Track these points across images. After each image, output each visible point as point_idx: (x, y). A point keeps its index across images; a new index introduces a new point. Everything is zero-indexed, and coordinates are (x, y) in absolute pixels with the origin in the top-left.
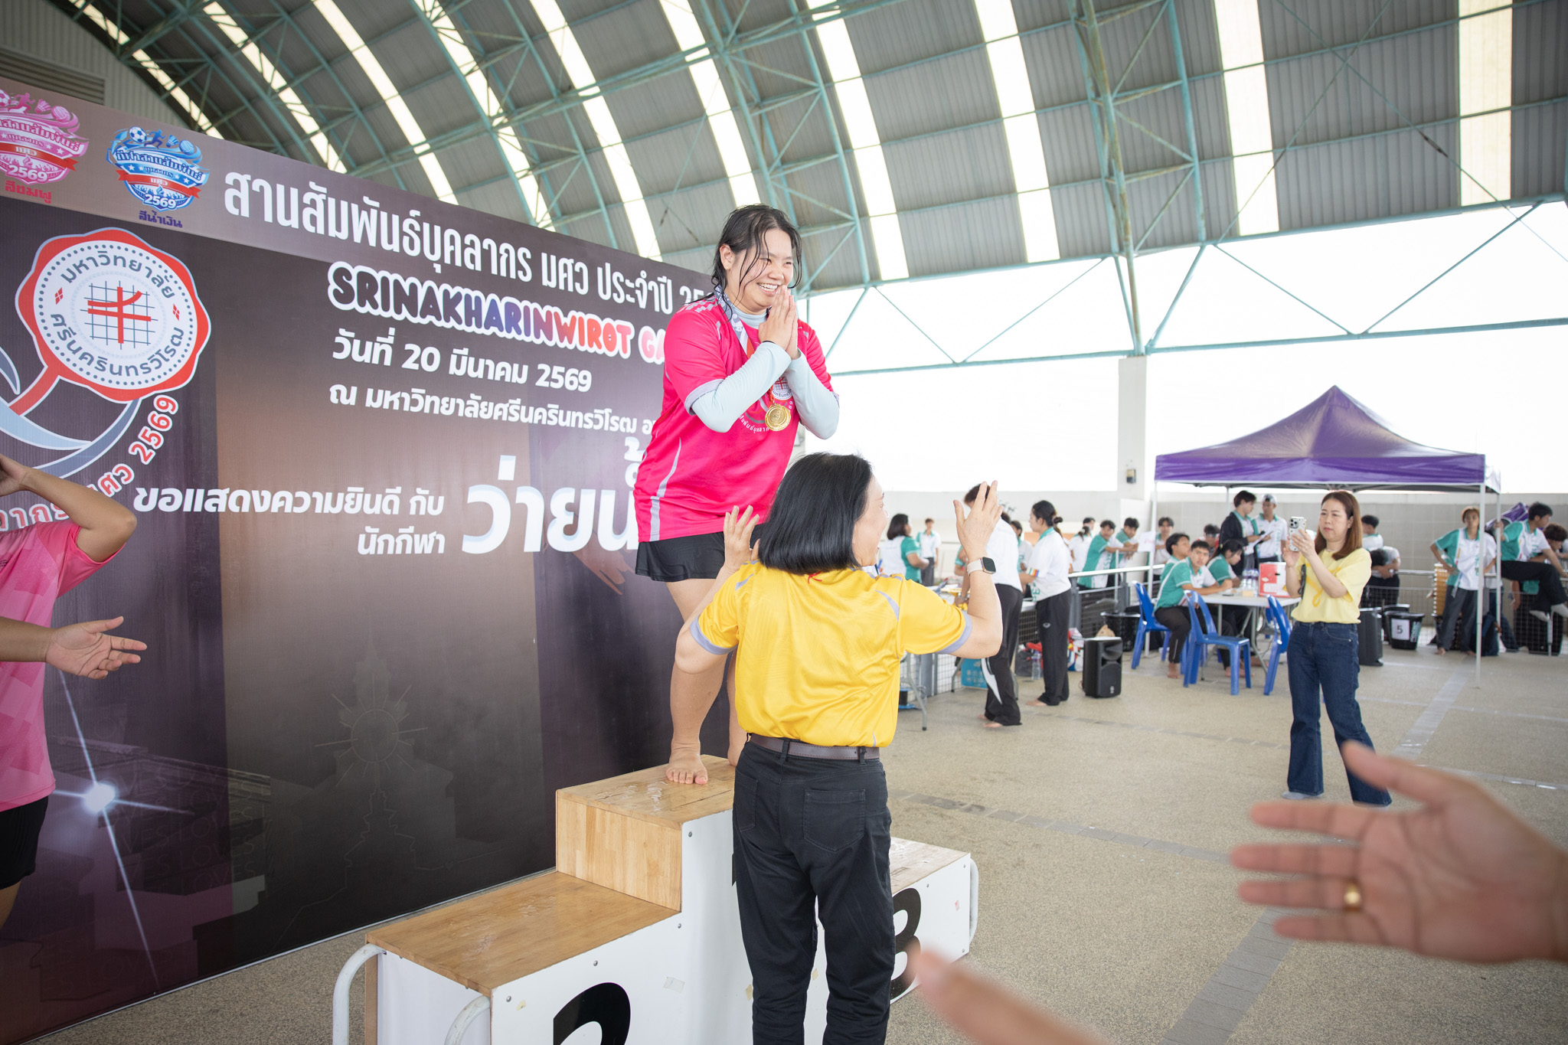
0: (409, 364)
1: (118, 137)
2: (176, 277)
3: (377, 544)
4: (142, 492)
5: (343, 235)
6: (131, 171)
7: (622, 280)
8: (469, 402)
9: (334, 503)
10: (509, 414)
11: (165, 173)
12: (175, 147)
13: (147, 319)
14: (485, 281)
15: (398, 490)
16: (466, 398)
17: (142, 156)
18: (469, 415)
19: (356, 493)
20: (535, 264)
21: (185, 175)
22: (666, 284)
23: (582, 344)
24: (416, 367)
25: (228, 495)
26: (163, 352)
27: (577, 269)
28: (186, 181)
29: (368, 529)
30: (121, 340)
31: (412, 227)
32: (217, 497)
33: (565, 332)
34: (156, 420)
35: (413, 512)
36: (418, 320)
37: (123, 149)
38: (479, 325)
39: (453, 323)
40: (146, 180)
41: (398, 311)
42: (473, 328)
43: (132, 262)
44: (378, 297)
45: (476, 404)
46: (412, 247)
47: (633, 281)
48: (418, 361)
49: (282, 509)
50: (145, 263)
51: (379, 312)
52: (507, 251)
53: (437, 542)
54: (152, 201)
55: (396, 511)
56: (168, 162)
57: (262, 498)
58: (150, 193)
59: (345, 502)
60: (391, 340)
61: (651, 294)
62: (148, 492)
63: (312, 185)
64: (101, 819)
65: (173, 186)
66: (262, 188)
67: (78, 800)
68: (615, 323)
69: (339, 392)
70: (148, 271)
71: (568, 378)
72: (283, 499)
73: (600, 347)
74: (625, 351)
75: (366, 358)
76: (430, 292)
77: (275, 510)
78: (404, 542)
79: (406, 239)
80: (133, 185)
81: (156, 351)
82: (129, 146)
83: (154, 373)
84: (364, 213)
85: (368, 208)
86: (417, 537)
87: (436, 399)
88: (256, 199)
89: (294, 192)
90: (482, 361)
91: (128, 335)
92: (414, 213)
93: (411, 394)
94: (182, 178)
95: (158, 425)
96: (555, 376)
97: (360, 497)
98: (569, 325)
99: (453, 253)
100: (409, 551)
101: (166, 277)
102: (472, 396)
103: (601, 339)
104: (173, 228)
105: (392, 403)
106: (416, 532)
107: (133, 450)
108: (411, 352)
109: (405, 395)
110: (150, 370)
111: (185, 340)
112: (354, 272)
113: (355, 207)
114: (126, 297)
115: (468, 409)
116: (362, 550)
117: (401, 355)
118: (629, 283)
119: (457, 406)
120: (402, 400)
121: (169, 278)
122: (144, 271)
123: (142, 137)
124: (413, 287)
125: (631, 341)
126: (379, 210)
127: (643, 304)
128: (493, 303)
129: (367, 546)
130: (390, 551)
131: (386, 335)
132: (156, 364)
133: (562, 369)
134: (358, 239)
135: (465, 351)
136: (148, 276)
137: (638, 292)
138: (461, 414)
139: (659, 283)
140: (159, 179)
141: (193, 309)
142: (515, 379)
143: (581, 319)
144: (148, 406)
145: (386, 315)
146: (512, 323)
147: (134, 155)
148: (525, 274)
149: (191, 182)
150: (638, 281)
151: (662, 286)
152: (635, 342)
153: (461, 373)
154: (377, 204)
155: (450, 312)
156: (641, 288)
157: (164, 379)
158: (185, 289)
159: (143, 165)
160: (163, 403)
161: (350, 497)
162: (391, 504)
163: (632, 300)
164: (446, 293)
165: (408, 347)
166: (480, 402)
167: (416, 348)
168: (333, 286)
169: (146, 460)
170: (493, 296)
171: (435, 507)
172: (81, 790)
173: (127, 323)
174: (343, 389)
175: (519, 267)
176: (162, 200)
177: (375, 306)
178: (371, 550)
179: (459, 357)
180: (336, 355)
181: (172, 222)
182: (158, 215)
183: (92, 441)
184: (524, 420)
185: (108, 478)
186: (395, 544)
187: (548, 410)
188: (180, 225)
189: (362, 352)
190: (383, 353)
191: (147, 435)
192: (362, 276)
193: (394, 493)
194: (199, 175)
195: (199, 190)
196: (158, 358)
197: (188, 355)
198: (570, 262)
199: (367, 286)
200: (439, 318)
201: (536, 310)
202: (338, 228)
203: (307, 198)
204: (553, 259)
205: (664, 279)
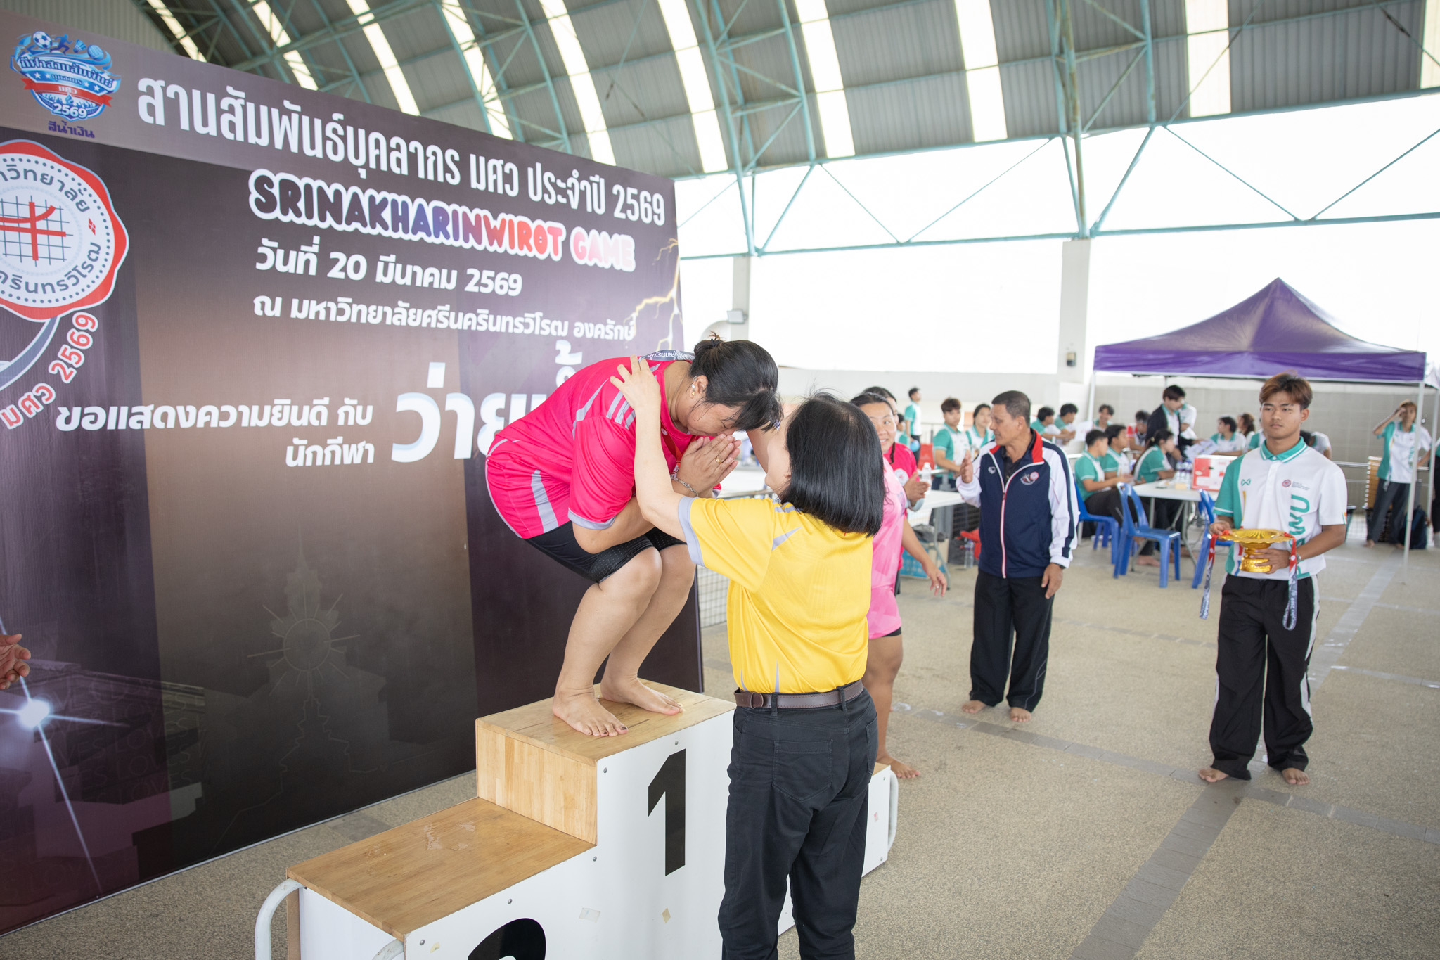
0: (335, 273)
1: (22, 43)
2: (90, 190)
3: (305, 456)
4: (64, 411)
5: (264, 142)
6: (38, 79)
7: (553, 180)
8: (397, 310)
9: (261, 417)
10: (438, 321)
11: (73, 80)
12: (83, 52)
13: (62, 234)
14: (412, 185)
15: (326, 401)
16: (393, 306)
17: (48, 63)
18: (397, 323)
19: (283, 405)
20: (463, 166)
21: (95, 82)
22: (598, 184)
23: (512, 246)
24: (342, 275)
25: (153, 412)
26: (80, 268)
27: (507, 170)
28: (97, 88)
29: (296, 441)
30: (35, 256)
31: (335, 131)
32: (141, 413)
33: (495, 235)
34: (75, 337)
35: (341, 422)
36: (343, 227)
37: (28, 55)
38: (406, 231)
39: (379, 230)
40: (54, 89)
41: (323, 219)
42: (400, 234)
43: (43, 175)
44: (301, 205)
45: (404, 311)
46: (335, 152)
47: (565, 181)
48: (344, 269)
49: (207, 424)
50: (57, 176)
51: (303, 220)
52: (434, 154)
53: (366, 452)
54: (61, 110)
55: (324, 422)
56: (76, 69)
57: (187, 414)
58: (59, 102)
59: (272, 415)
60: (315, 249)
61: (583, 194)
62: (70, 410)
63: (230, 90)
64: (37, 734)
65: (83, 94)
66: (177, 94)
67: (13, 717)
68: (546, 225)
69: (263, 304)
70: (60, 184)
71: (498, 282)
72: (209, 413)
73: (530, 249)
74: (556, 253)
75: (290, 268)
76: (356, 199)
77: (201, 425)
78: (333, 453)
80: (40, 93)
81: (73, 267)
82: (33, 53)
83: (72, 290)
84: (285, 118)
85: (289, 113)
86: (346, 447)
87: (363, 307)
88: (172, 106)
89: (211, 97)
90: (409, 268)
91: (42, 251)
92: (337, 116)
93: (337, 303)
94: (92, 86)
95: (78, 343)
96: (484, 281)
97: (287, 409)
98: (498, 227)
99: (378, 158)
100: (337, 462)
101: (80, 190)
102: (400, 303)
103: (532, 241)
104: (84, 138)
105: (318, 313)
106: (345, 442)
107: (53, 369)
108: (337, 261)
109: (332, 305)
110: (67, 287)
111: (102, 255)
112: (276, 179)
113: (275, 112)
114: (39, 211)
115: (397, 317)
116: (290, 462)
117: (326, 263)
118: (560, 184)
119: (385, 314)
120: (328, 310)
121: (83, 191)
122: (57, 185)
123: (47, 43)
124: (338, 194)
125: (563, 242)
126: (300, 114)
127: (574, 204)
128: (421, 207)
129: (295, 457)
130: (319, 462)
131: (310, 244)
132: (73, 280)
133: (492, 274)
134: (279, 145)
135: (392, 258)
136: (61, 190)
137: (570, 192)
138: (388, 322)
139: (591, 183)
140: (68, 87)
141: (109, 223)
142: (444, 285)
143: (511, 222)
144: (66, 324)
145: (310, 223)
146: (440, 227)
147: (40, 61)
148: (453, 177)
149: (102, 89)
150: (570, 181)
151: (595, 186)
152: (566, 244)
153: (388, 280)
154: (298, 108)
155: (376, 218)
156: (573, 188)
157: (82, 295)
158: (100, 203)
159: (49, 72)
160: (82, 321)
161: (276, 409)
162: (319, 415)
163: (563, 201)
165: (334, 255)
166: (408, 309)
167: (341, 257)
168: (254, 195)
169: (67, 378)
170: (420, 201)
171: (364, 417)
172: (16, 707)
173: (41, 239)
174: (267, 300)
175: (447, 169)
176: (72, 109)
177: (298, 214)
178: (300, 462)
179: (386, 264)
180: (259, 266)
181: (84, 132)
182: (68, 125)
183: (10, 361)
184: (453, 326)
185: (29, 398)
186: (324, 455)
187: (477, 315)
188: (92, 135)
189: (286, 262)
190: (307, 262)
191: (67, 353)
192: (284, 183)
193: (322, 404)
194: (110, 82)
195: (110, 98)
196: (75, 274)
197: (106, 271)
198: (499, 163)
199: (290, 194)
200: (364, 225)
201: (465, 214)
202: (259, 135)
203: (225, 104)
204: (482, 160)
205: (597, 179)
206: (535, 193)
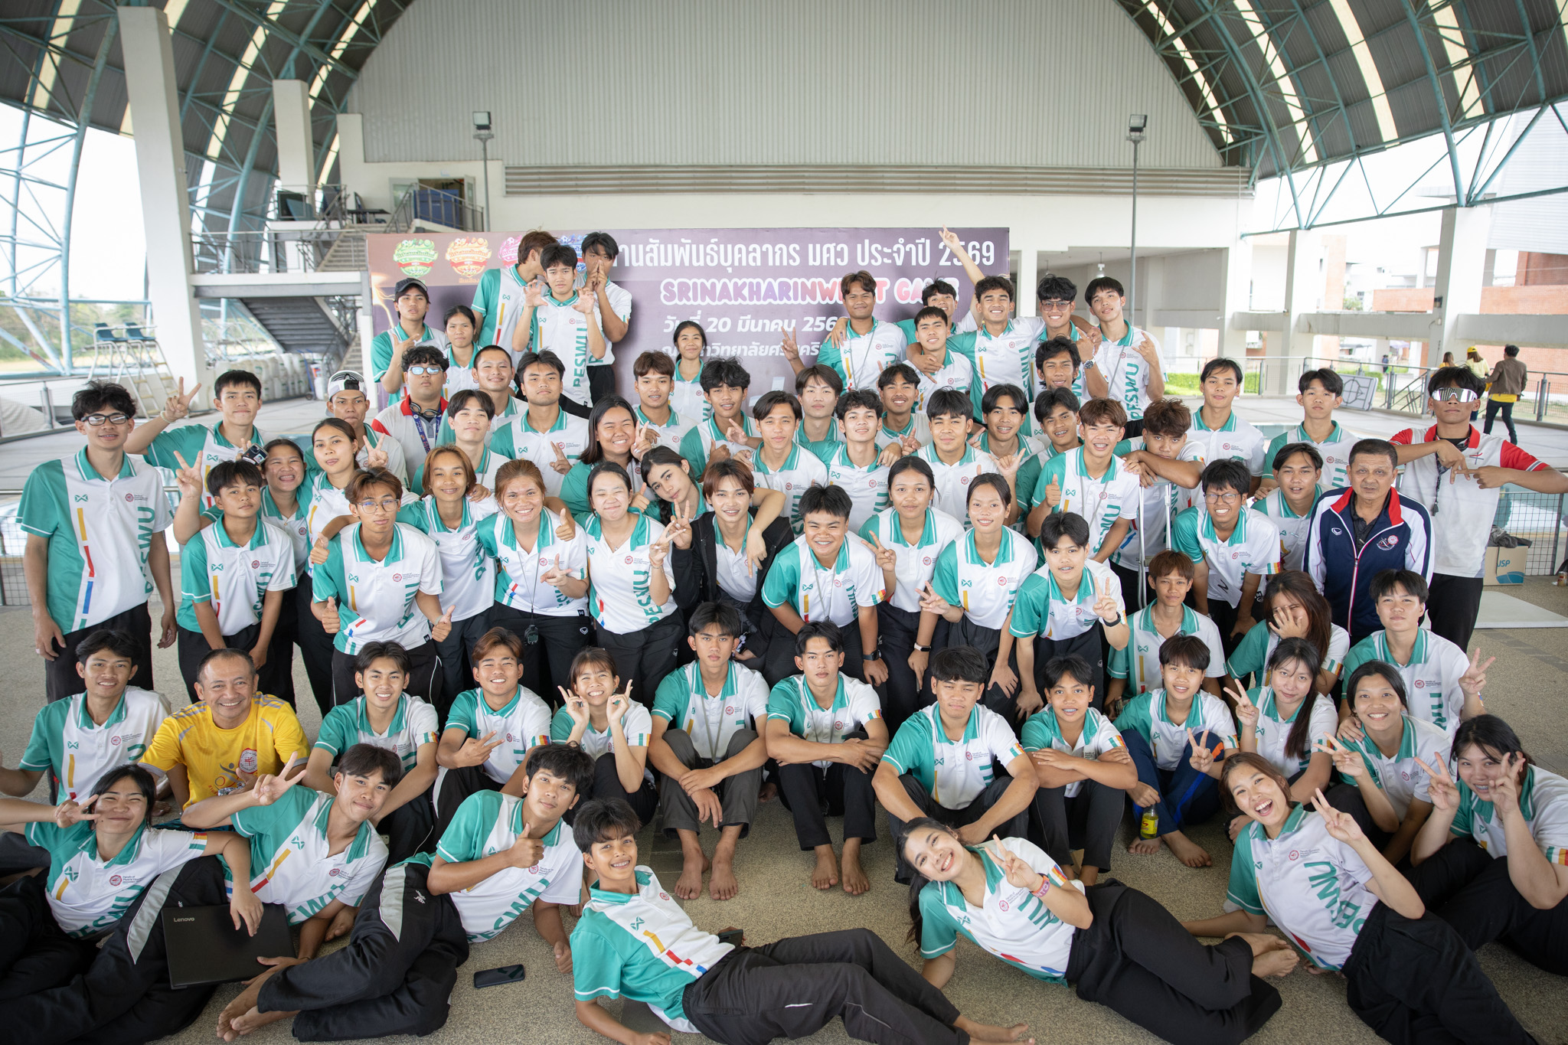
7: (880, 248)
14: (764, 271)
18: (750, 354)
20: (804, 255)
22: (924, 245)
27: (839, 249)
31: (712, 249)
33: (826, 294)
38: (758, 300)
39: (740, 301)
41: (703, 300)
42: (755, 302)
44: (690, 294)
45: (756, 348)
46: (712, 261)
47: (891, 247)
48: (716, 327)
51: (692, 302)
52: (781, 249)
61: (908, 255)
63: (651, 240)
71: (829, 323)
76: (725, 285)
79: (708, 257)
84: (682, 248)
89: (641, 247)
90: (760, 322)
92: (713, 241)
96: (817, 323)
99: (740, 259)
102: (753, 343)
108: (712, 322)
112: (676, 283)
113: (676, 246)
118: (886, 250)
119: (743, 350)
126: (691, 244)
127: (899, 263)
128: (770, 284)
133: (824, 318)
134: (678, 263)
135: (749, 317)
137: (895, 255)
138: (745, 355)
139: (916, 246)
145: (695, 303)
146: (784, 294)
148: (794, 261)
150: (895, 248)
151: (920, 246)
152: (890, 292)
153: (746, 330)
154: (689, 241)
155: (738, 295)
156: (898, 251)
163: (890, 261)
164: (736, 284)
165: (710, 320)
166: (760, 346)
167: (715, 320)
168: (663, 293)
170: (769, 280)
175: (790, 256)
177: (688, 299)
179: (744, 322)
180: (665, 331)
192: (681, 284)
198: (832, 246)
199: (684, 289)
200: (730, 300)
201: (803, 283)
202: (666, 261)
203: (648, 249)
204: (818, 246)
205: (923, 240)
206: (863, 260)
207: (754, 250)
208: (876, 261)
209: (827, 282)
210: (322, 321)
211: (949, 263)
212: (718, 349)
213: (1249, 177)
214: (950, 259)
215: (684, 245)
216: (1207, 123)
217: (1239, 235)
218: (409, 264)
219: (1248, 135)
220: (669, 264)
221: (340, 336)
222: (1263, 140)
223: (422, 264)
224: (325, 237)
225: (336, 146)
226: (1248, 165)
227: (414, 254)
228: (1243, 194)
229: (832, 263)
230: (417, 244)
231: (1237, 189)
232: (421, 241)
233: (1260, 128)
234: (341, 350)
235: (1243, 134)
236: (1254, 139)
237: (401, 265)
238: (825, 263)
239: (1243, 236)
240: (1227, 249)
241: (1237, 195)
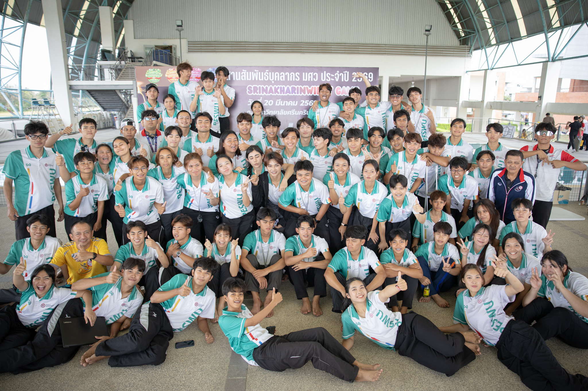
7: (330, 74)
8: (281, 111)
10: (292, 113)
14: (286, 82)
18: (280, 114)
20: (301, 77)
22: (347, 74)
23: (315, 94)
27: (314, 75)
31: (266, 74)
38: (284, 93)
39: (277, 94)
41: (263, 93)
42: (282, 94)
44: (258, 91)
46: (266, 78)
47: (334, 74)
48: (268, 104)
51: (258, 94)
52: (292, 74)
61: (340, 77)
63: (243, 70)
71: (310, 103)
76: (271, 88)
79: (265, 77)
84: (255, 74)
89: (239, 73)
90: (284, 102)
92: (267, 71)
96: (306, 103)
98: (311, 89)
99: (277, 78)
108: (266, 102)
112: (252, 87)
113: (253, 73)
118: (332, 75)
126: (258, 72)
127: (337, 80)
128: (288, 88)
133: (308, 101)
134: (253, 79)
135: (280, 100)
137: (336, 77)
142: (294, 105)
143: (315, 88)
145: (260, 94)
146: (293, 91)
148: (297, 79)
150: (336, 75)
151: (345, 74)
155: (276, 92)
163: (333, 80)
164: (275, 87)
166: (284, 111)
167: (267, 101)
168: (248, 90)
170: (288, 86)
175: (296, 77)
177: (257, 93)
179: (278, 102)
180: (248, 105)
184: (296, 114)
187: (303, 111)
192: (254, 87)
198: (312, 74)
199: (255, 89)
200: (273, 93)
201: (301, 87)
202: (249, 78)
203: (242, 74)
204: (306, 73)
205: (346, 72)
206: (323, 79)
207: (282, 75)
208: (328, 79)
209: (310, 87)
210: (118, 99)
211: (356, 81)
212: (268, 112)
213: (470, 50)
214: (356, 79)
215: (256, 72)
216: (454, 28)
217: (465, 72)
218: (151, 78)
219: (470, 33)
220: (250, 79)
221: (125, 105)
222: (476, 35)
223: (156, 78)
224: (119, 67)
225: (123, 32)
226: (469, 45)
227: (153, 74)
228: (467, 56)
229: (312, 80)
230: (154, 70)
231: (465, 54)
232: (156, 69)
233: (475, 31)
234: (125, 110)
235: (468, 33)
236: (472, 35)
237: (148, 78)
238: (309, 80)
239: (467, 72)
240: (461, 77)
241: (465, 56)
